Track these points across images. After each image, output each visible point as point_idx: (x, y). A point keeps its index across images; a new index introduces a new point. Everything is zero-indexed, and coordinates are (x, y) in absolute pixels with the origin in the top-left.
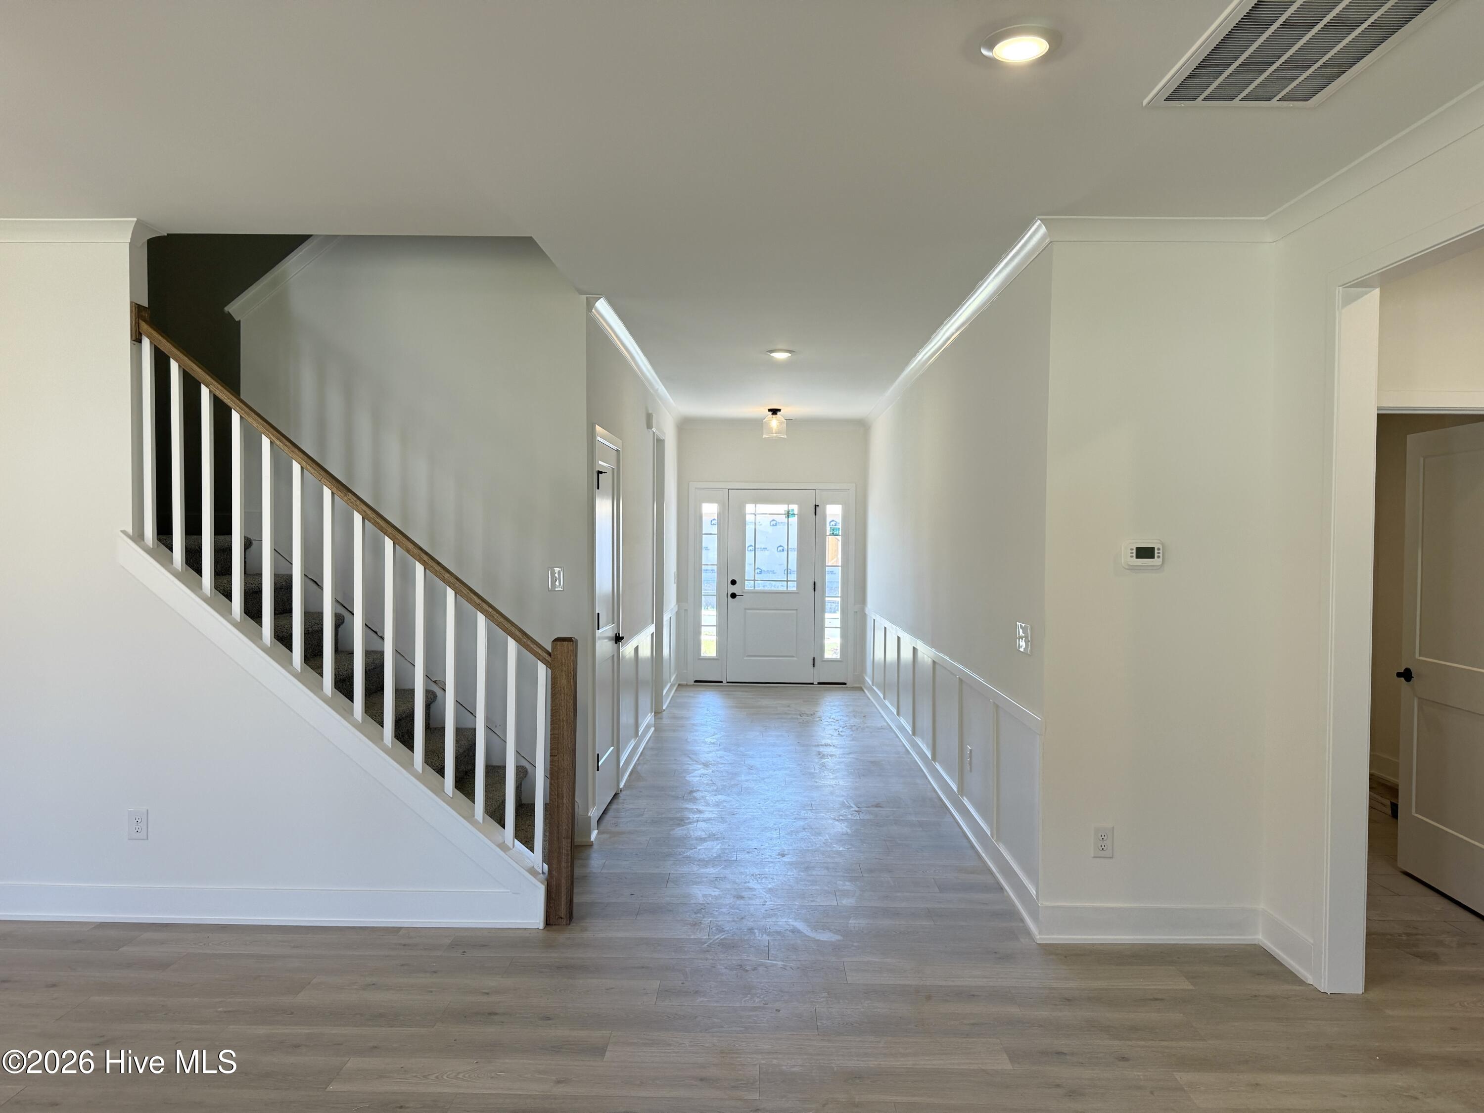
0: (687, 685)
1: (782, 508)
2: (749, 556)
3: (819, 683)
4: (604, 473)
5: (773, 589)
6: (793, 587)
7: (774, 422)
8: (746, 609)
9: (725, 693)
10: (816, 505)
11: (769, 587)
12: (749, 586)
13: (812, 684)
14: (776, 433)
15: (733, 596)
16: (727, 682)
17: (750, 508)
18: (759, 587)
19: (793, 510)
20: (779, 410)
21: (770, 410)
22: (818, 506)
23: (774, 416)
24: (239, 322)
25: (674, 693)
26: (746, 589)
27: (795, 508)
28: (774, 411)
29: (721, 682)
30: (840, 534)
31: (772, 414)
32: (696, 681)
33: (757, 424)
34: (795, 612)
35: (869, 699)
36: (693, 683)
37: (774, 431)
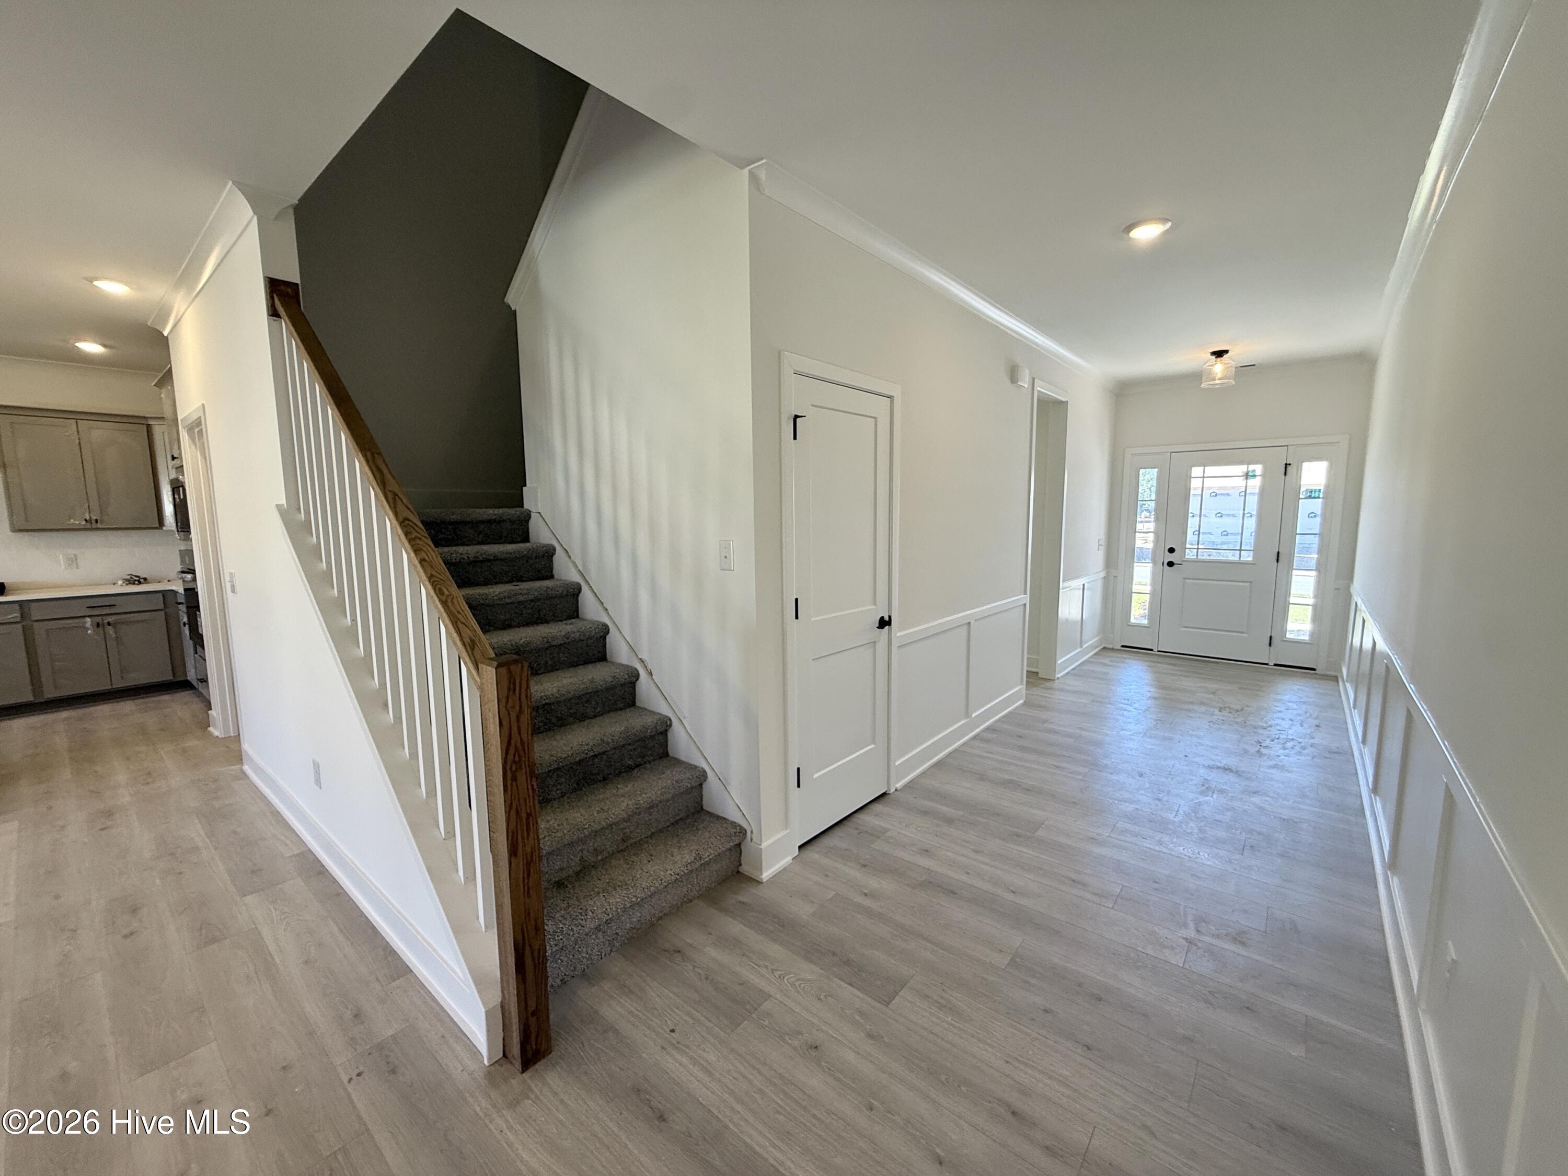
0: (1113, 649)
1: (1242, 469)
2: (1192, 523)
3: (1275, 665)
5: (1221, 558)
6: (1247, 557)
7: (1219, 368)
8: (1184, 579)
9: (1147, 663)
10: (1286, 464)
11: (1215, 556)
12: (1190, 555)
13: (1267, 664)
14: (1219, 379)
15: (1171, 564)
16: (1159, 651)
17: (1197, 471)
18: (1203, 556)
19: (1254, 471)
20: (1227, 352)
21: (1214, 353)
22: (1290, 464)
23: (1219, 359)
24: (515, 311)
25: (1091, 657)
26: (1186, 557)
27: (1258, 469)
28: (1219, 354)
29: (1152, 650)
30: (1321, 496)
31: (1216, 357)
32: (1123, 646)
33: (1196, 377)
34: (1248, 584)
35: (1340, 696)
36: (1119, 647)
37: (1217, 378)
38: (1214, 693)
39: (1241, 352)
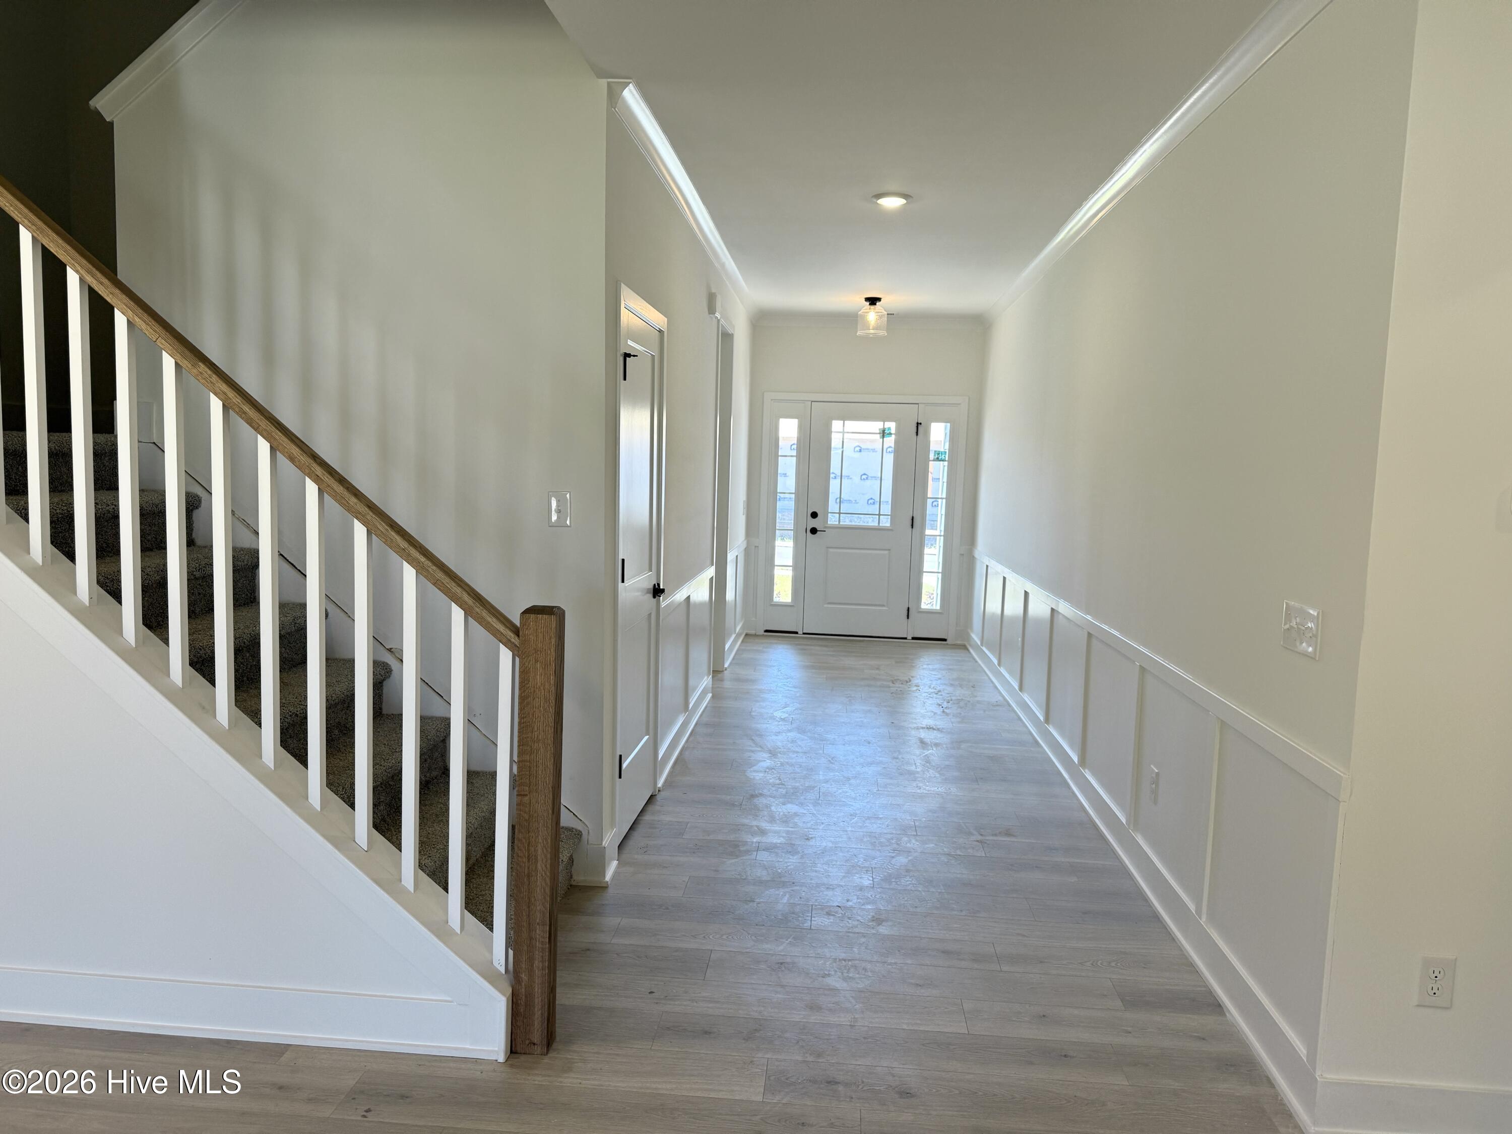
0: (756, 635)
1: (877, 426)
2: (834, 485)
3: (913, 638)
4: (634, 356)
5: (861, 524)
6: (886, 522)
7: (872, 316)
8: (827, 548)
9: (799, 647)
10: (918, 423)
11: (857, 522)
12: (832, 520)
13: (905, 638)
14: (873, 329)
15: (814, 531)
16: (804, 634)
17: (836, 425)
18: (845, 522)
19: (889, 429)
20: (879, 299)
21: (867, 299)
22: (921, 424)
23: (872, 307)
24: (111, 124)
25: (740, 645)
26: (829, 523)
27: (892, 426)
28: (873, 301)
29: (796, 633)
30: (947, 459)
31: (870, 304)
32: (766, 631)
33: (851, 319)
34: (887, 552)
35: (976, 662)
36: (762, 633)
37: (871, 328)
38: (878, 669)
39: (891, 300)
